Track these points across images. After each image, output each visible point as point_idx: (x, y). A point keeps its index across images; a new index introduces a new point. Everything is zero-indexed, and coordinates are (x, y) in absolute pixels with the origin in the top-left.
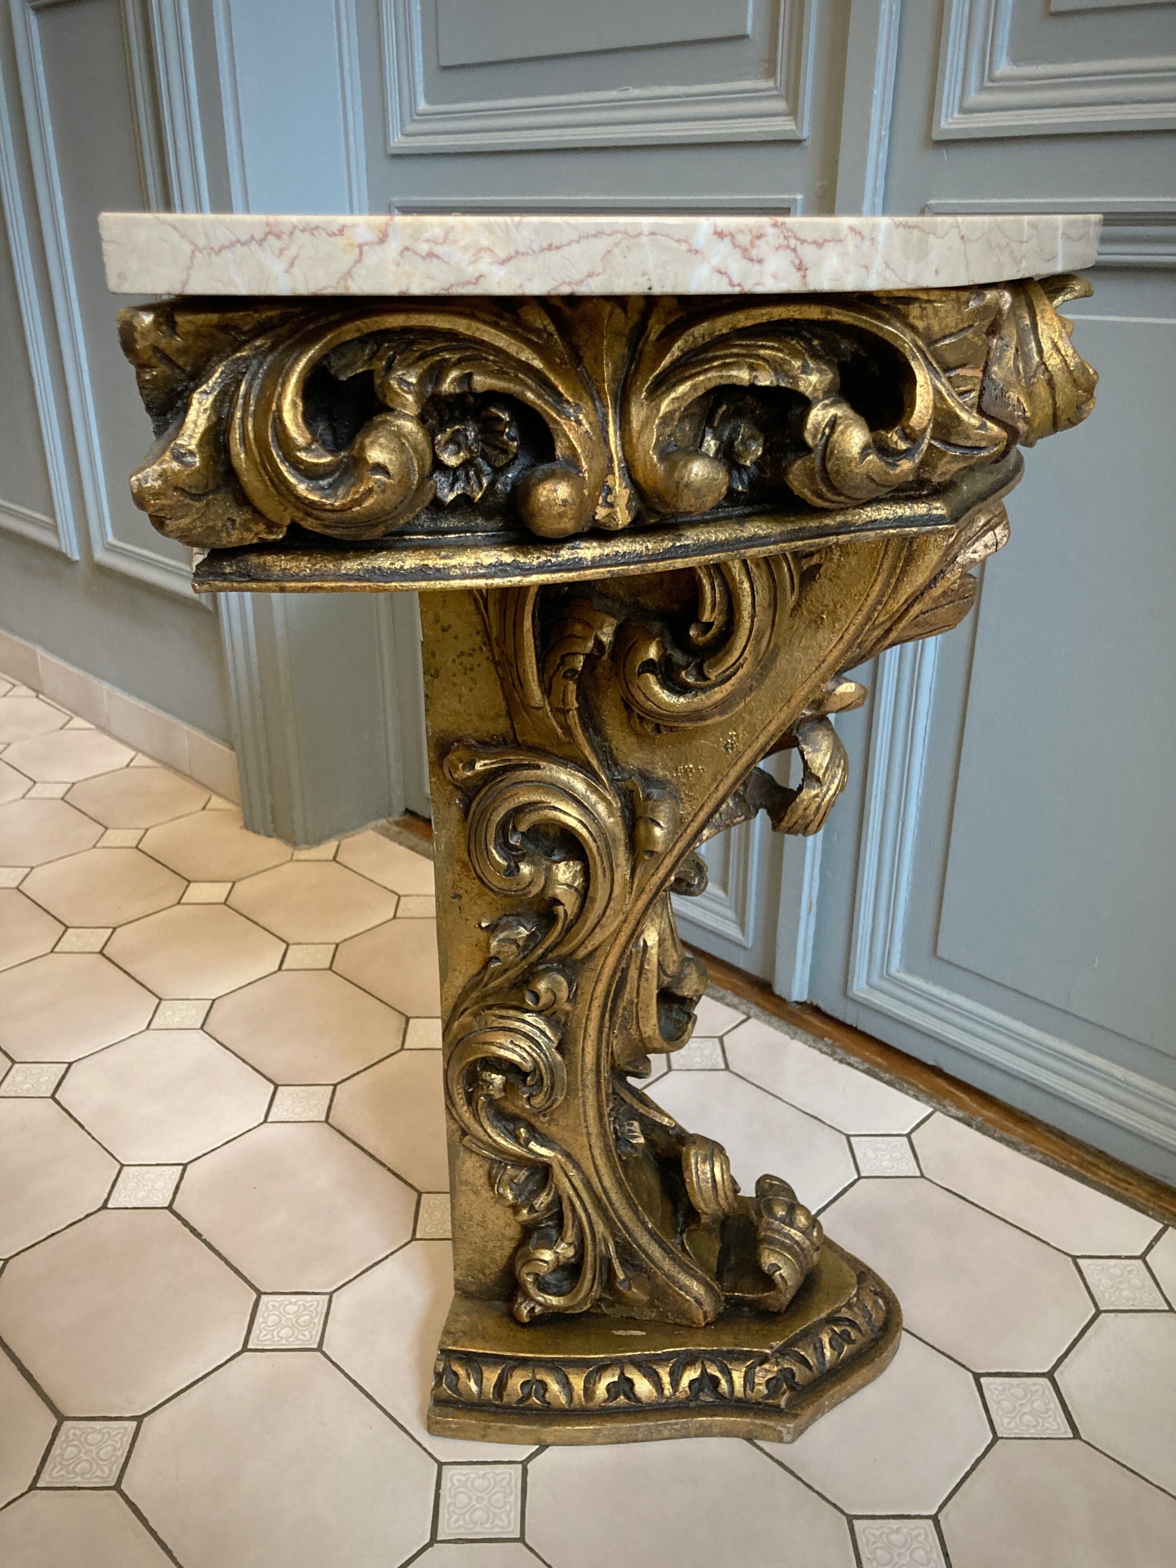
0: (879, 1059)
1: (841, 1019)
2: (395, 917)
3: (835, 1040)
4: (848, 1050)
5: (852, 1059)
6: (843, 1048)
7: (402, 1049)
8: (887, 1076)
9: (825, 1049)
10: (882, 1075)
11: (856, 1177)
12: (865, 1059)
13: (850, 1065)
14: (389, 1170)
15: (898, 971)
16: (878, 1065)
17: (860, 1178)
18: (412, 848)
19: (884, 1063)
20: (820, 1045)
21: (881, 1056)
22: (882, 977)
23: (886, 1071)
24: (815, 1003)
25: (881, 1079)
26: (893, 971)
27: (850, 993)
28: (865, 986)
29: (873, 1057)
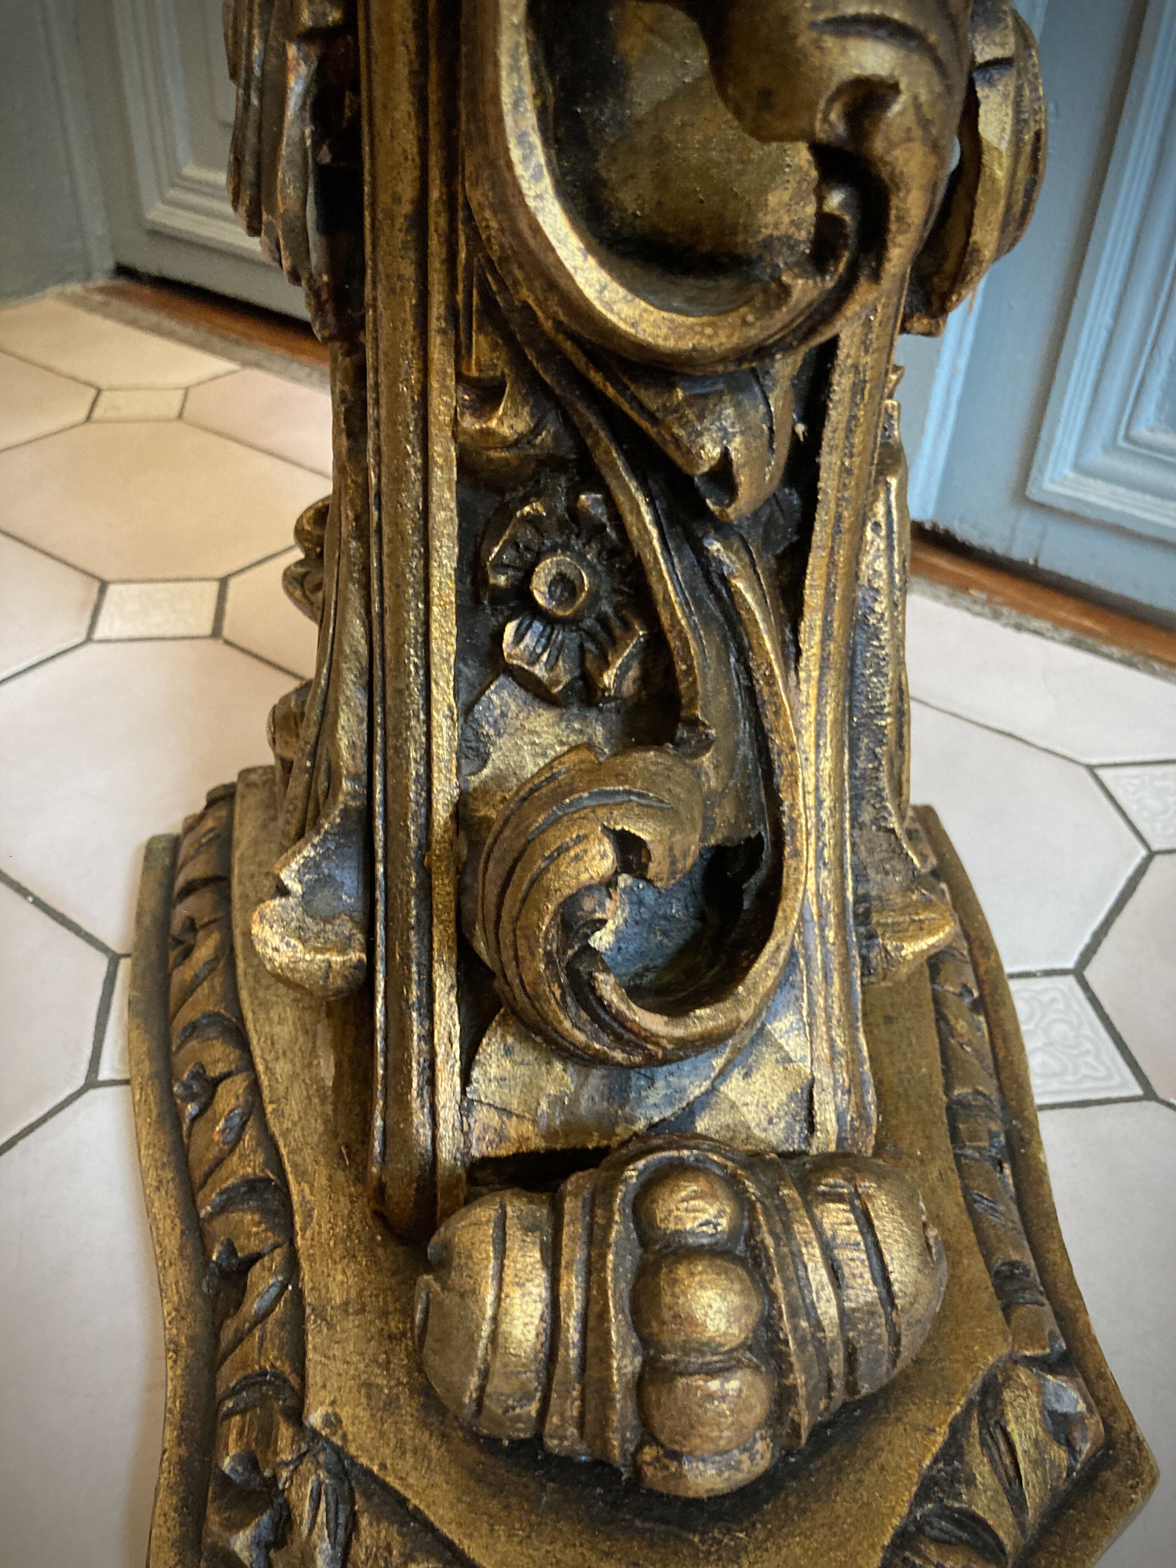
0: (1087, 623)
1: (1000, 549)
2: (88, 418)
3: (992, 593)
4: (1023, 609)
5: (1036, 624)
6: (1012, 604)
7: (89, 639)
8: (1115, 651)
9: (977, 608)
10: (1105, 649)
11: (1143, 853)
12: (1059, 624)
13: (1037, 632)
14: (39, 903)
15: (1152, 430)
16: (1089, 632)
17: (1151, 855)
18: (134, 323)
19: (1098, 628)
20: (965, 601)
21: (1087, 614)
22: (1111, 447)
23: (1109, 641)
24: (942, 526)
25: (1109, 657)
26: (1141, 431)
27: (1033, 492)
28: (1071, 475)
29: (1073, 618)
